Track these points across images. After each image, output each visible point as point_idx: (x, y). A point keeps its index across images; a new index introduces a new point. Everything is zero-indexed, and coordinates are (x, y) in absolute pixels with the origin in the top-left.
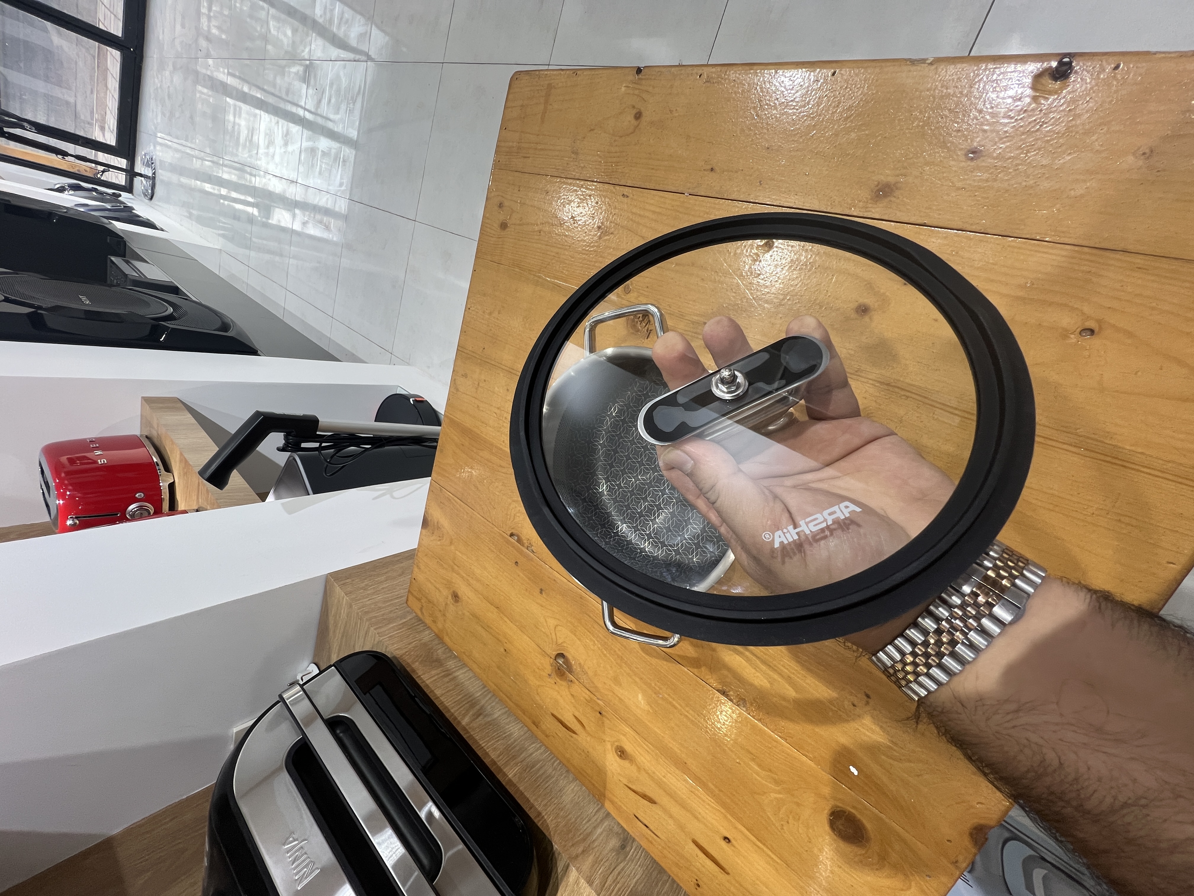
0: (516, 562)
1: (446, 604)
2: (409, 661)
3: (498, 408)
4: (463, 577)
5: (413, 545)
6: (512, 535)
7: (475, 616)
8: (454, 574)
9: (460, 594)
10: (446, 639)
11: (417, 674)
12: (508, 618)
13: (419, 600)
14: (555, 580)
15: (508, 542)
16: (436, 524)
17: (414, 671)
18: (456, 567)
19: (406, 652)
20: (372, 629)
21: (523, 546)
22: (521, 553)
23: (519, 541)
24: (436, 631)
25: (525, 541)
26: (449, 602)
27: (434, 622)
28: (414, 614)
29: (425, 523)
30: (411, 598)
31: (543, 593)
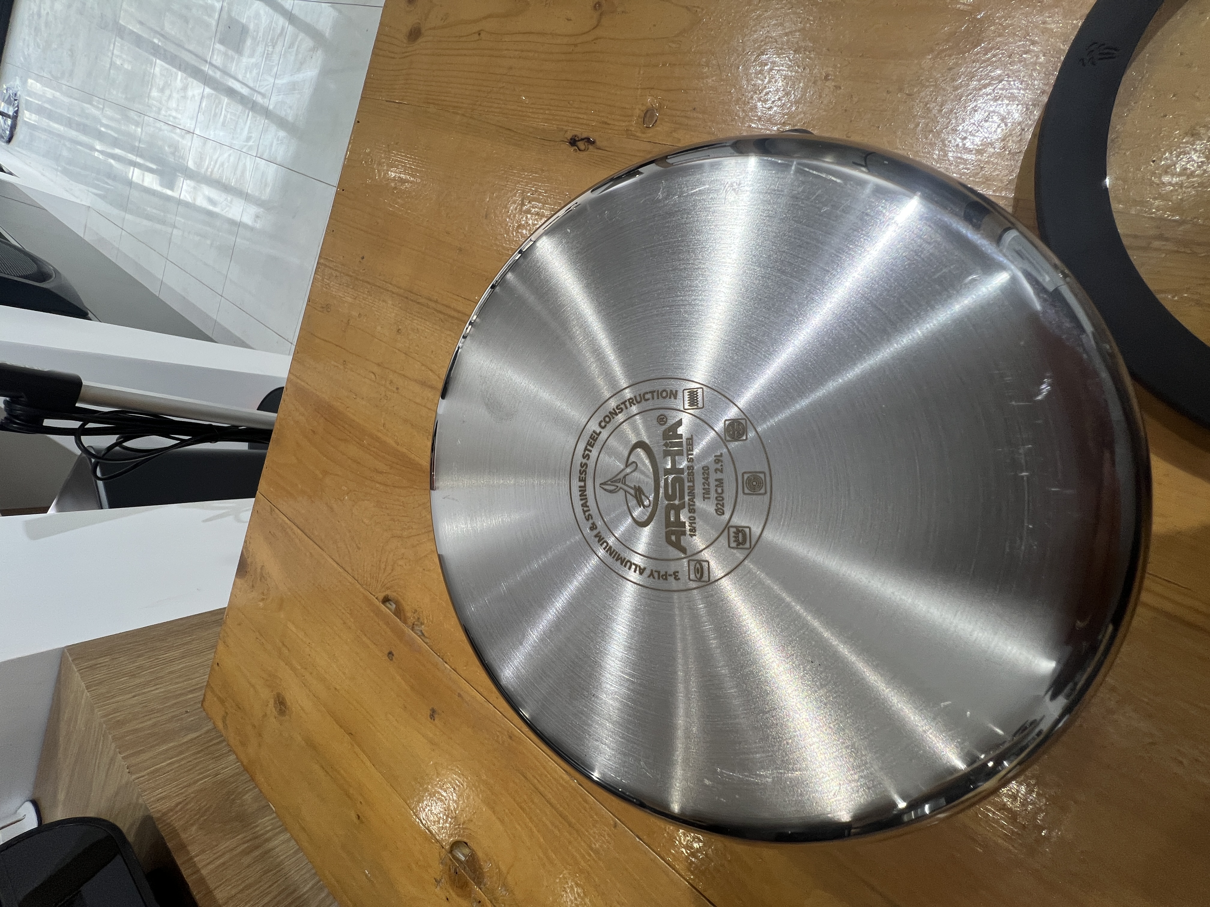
0: (390, 654)
1: (265, 715)
2: (177, 825)
3: (379, 365)
4: (293, 669)
5: (222, 602)
6: (386, 600)
7: (311, 745)
8: (282, 664)
9: (289, 698)
10: (260, 778)
11: (188, 852)
12: (368, 757)
13: (222, 701)
14: (460, 695)
15: (378, 613)
16: (259, 570)
17: (183, 847)
18: (285, 651)
19: (177, 805)
20: (120, 756)
21: (405, 622)
22: (400, 635)
23: (399, 612)
24: (245, 762)
25: (409, 614)
26: (268, 712)
27: (243, 744)
28: (210, 726)
29: (243, 568)
30: (209, 696)
31: (436, 716)
